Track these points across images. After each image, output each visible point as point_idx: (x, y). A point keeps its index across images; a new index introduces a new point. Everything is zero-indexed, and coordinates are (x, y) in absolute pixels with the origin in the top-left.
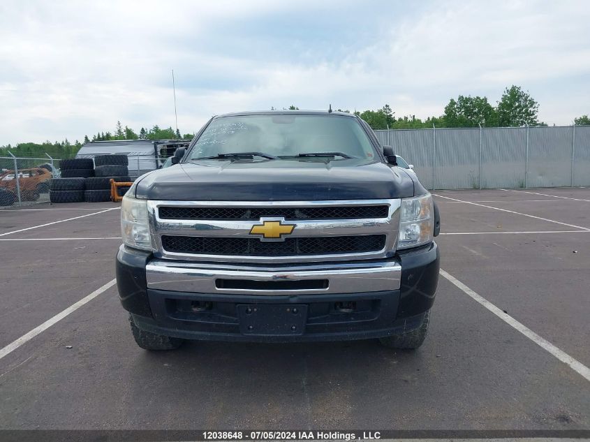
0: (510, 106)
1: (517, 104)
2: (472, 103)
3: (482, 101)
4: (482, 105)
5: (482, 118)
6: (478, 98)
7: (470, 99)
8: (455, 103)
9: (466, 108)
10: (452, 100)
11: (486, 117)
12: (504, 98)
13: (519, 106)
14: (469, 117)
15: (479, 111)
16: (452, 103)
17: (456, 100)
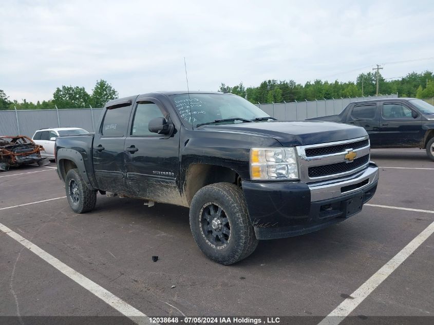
0: (100, 94)
1: (105, 93)
2: (73, 91)
3: (81, 89)
4: (81, 93)
5: (82, 102)
6: (77, 87)
7: (71, 88)
8: (61, 91)
9: (69, 94)
10: (58, 88)
11: (85, 101)
12: (97, 88)
13: (106, 94)
14: (73, 101)
15: (80, 97)
16: (59, 90)
17: (61, 89)
